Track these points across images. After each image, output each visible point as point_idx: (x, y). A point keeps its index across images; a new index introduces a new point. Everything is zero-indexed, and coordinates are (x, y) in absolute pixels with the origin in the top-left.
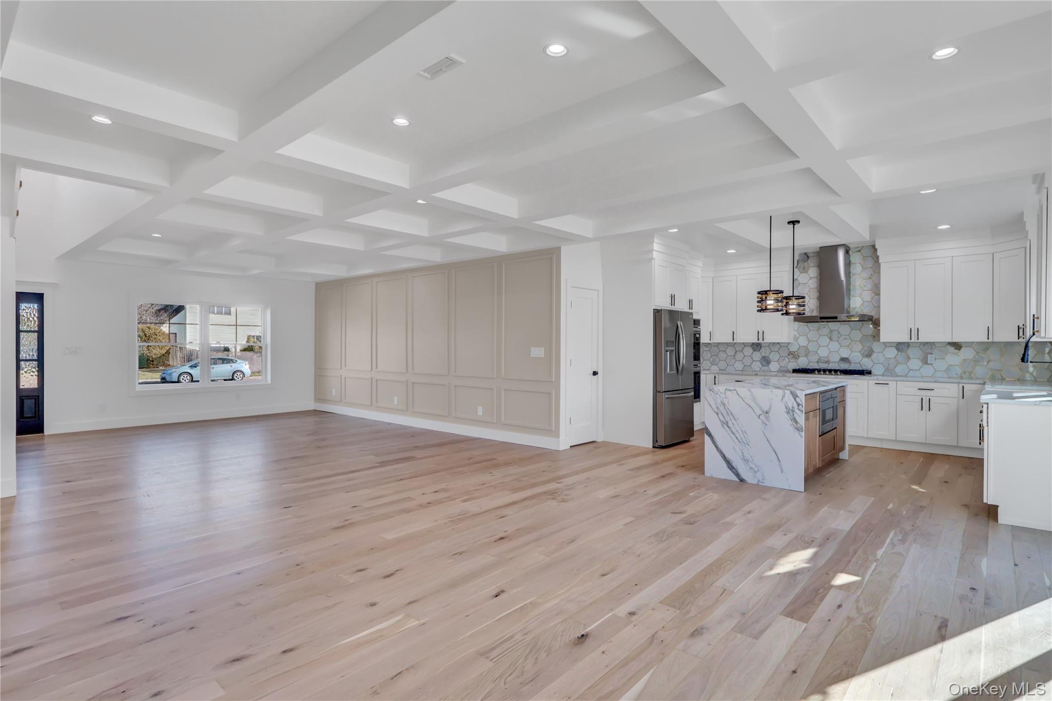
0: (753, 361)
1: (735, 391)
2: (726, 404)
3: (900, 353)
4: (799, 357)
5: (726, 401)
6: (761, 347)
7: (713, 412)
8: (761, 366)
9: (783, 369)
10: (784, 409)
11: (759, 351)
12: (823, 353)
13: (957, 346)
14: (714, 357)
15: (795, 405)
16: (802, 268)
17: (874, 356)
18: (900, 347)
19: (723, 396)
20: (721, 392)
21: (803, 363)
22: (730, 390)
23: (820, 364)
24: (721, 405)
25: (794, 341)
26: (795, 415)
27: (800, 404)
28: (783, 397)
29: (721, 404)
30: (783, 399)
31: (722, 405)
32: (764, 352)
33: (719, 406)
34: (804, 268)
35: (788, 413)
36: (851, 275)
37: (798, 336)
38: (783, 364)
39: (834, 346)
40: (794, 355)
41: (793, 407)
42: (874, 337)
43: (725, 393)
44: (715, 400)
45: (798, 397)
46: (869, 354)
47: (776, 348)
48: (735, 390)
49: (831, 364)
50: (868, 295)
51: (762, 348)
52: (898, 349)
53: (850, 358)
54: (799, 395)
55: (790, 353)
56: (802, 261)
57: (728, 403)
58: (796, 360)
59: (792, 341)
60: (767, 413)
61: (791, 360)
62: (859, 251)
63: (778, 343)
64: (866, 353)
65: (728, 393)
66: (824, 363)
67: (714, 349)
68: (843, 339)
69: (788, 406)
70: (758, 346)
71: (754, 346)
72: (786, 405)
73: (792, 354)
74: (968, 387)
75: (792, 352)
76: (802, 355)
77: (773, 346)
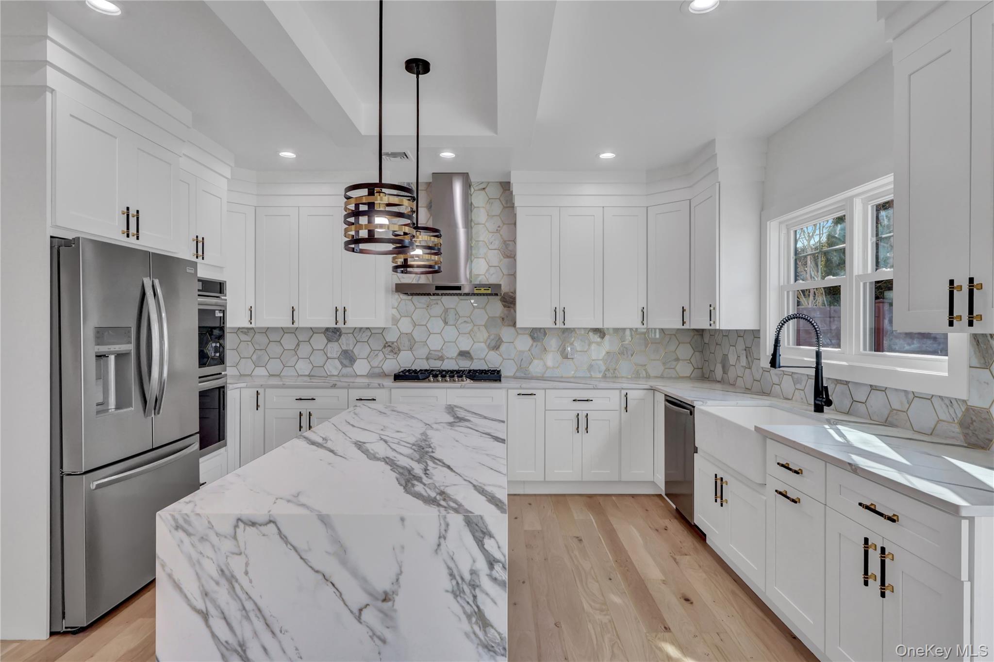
0: (328, 358)
1: (272, 525)
2: (239, 574)
3: (535, 344)
4: (399, 350)
5: (237, 566)
6: (340, 335)
7: (188, 610)
8: (340, 367)
9: (377, 370)
10: (448, 584)
11: (337, 340)
12: (435, 343)
14: (259, 352)
15: (482, 565)
17: (503, 348)
18: (536, 335)
19: (228, 545)
20: (217, 534)
21: (406, 361)
22: (253, 524)
23: (431, 361)
24: (217, 583)
25: (392, 325)
26: (481, 597)
27: (498, 562)
28: (442, 537)
29: (215, 574)
30: (439, 545)
31: (223, 582)
32: (346, 342)
33: (211, 586)
35: (457, 593)
36: (473, 224)
37: (399, 317)
38: (375, 363)
39: (450, 332)
40: (392, 348)
41: (473, 572)
42: (503, 319)
43: (235, 537)
44: (195, 564)
45: (491, 536)
46: (496, 347)
47: (365, 336)
48: (270, 521)
49: (446, 361)
50: (495, 257)
51: (342, 337)
52: (533, 338)
53: (471, 352)
54: (492, 528)
55: (387, 345)
57: (246, 573)
58: (396, 356)
59: (389, 325)
60: (384, 600)
61: (388, 357)
62: (484, 189)
63: (367, 328)
64: (493, 343)
65: (247, 534)
66: (435, 360)
67: (261, 339)
68: (462, 323)
69: (459, 571)
70: (335, 333)
71: (330, 333)
72: (452, 565)
73: (389, 346)
74: (632, 395)
75: (390, 344)
76: (404, 349)
77: (361, 334)
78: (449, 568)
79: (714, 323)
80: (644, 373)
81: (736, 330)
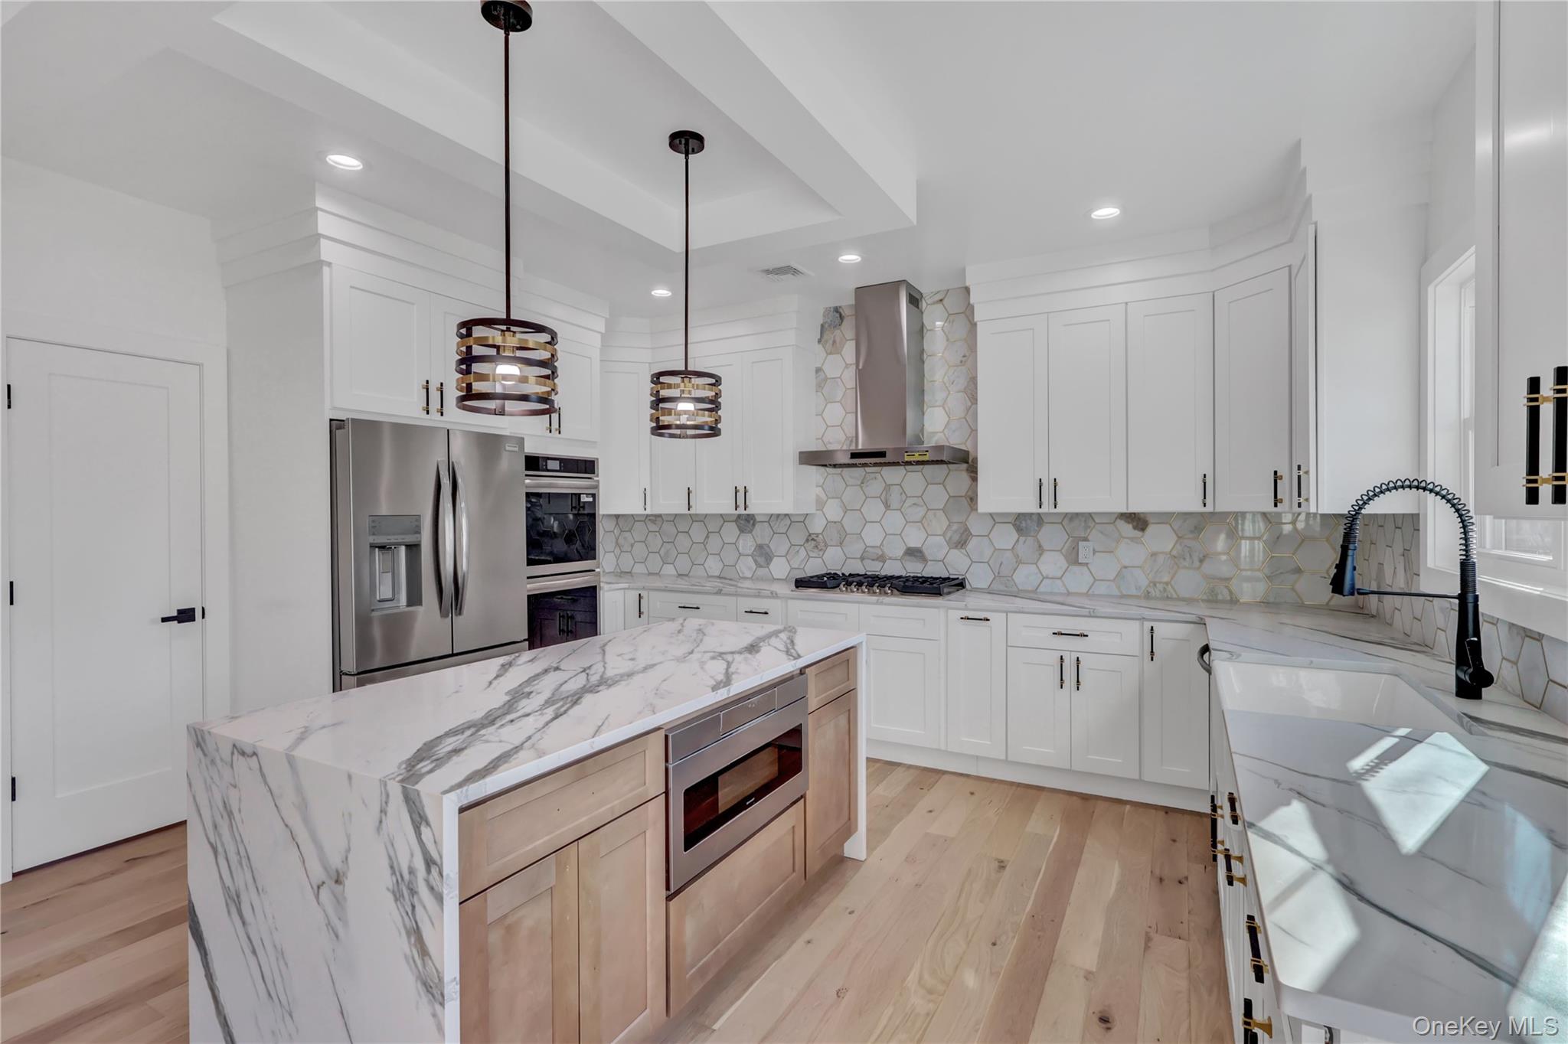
0: (740, 554)
1: (255, 758)
2: (235, 810)
3: (1022, 539)
4: (826, 546)
5: (234, 800)
6: (754, 525)
8: (754, 567)
9: (796, 573)
10: (388, 880)
11: (751, 532)
12: (873, 536)
13: (1138, 521)
14: (668, 546)
15: (421, 863)
16: (831, 342)
17: (972, 544)
18: (1024, 524)
19: (228, 774)
20: (221, 759)
21: (833, 561)
22: (243, 753)
23: (867, 562)
24: (223, 816)
25: (817, 510)
26: (419, 909)
27: (435, 863)
28: (383, 810)
29: (222, 806)
30: (381, 822)
31: (226, 816)
32: (761, 533)
34: (834, 342)
35: (398, 897)
36: (925, 356)
37: (825, 498)
38: (796, 563)
39: (894, 520)
40: (817, 543)
41: (411, 870)
42: (967, 500)
43: (232, 766)
44: (210, 789)
45: (428, 824)
46: (961, 543)
47: (783, 526)
48: (254, 753)
49: (887, 563)
50: (957, 402)
51: (757, 526)
52: (1018, 530)
53: (924, 549)
55: (811, 538)
56: (829, 326)
57: (240, 811)
58: (821, 553)
59: (812, 510)
60: (337, 882)
61: (811, 554)
62: (941, 300)
63: (786, 515)
64: (956, 538)
65: (240, 762)
66: (873, 560)
67: (668, 528)
68: (910, 506)
69: (399, 864)
70: (749, 522)
71: (742, 522)
72: (392, 854)
73: (813, 539)
74: (1162, 630)
75: (813, 536)
76: (832, 543)
77: (779, 521)
78: (390, 858)
79: (1307, 500)
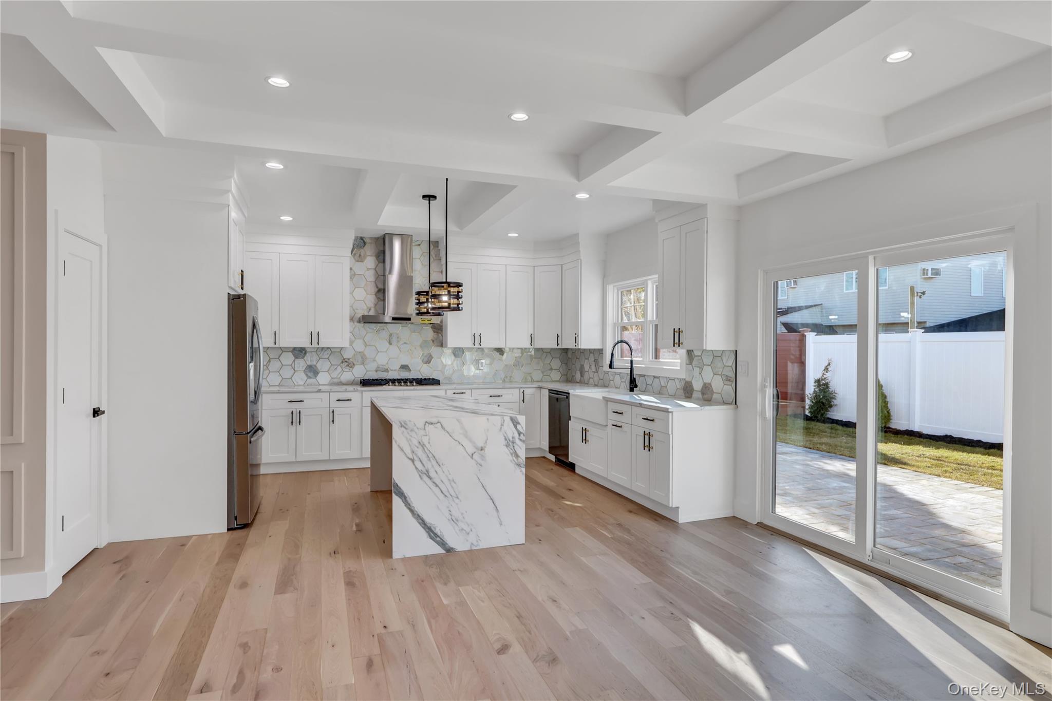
0: (295, 371)
1: (439, 424)
2: (426, 443)
3: (456, 359)
4: (355, 365)
5: (425, 440)
6: (305, 353)
7: (406, 458)
8: (306, 378)
9: (336, 381)
10: (504, 443)
11: (303, 357)
12: (382, 360)
13: (500, 351)
15: (516, 435)
16: (358, 255)
17: (433, 362)
18: (458, 353)
19: (422, 432)
20: (418, 428)
21: (360, 372)
22: (432, 424)
23: (378, 372)
24: (418, 447)
25: (349, 345)
26: (516, 446)
27: (521, 433)
28: (502, 425)
29: (417, 444)
30: (501, 428)
31: (420, 447)
32: (310, 359)
33: (415, 449)
34: (360, 255)
35: (508, 445)
37: (353, 339)
38: (335, 375)
39: (394, 350)
40: (348, 363)
41: (513, 438)
42: (433, 341)
43: (425, 429)
44: (409, 440)
45: (519, 424)
46: (428, 360)
47: (326, 354)
48: (438, 422)
49: (390, 372)
51: (307, 354)
52: (455, 355)
53: (410, 365)
54: (520, 421)
55: (344, 361)
56: (357, 246)
57: (429, 443)
58: (351, 369)
59: (346, 345)
60: (481, 450)
61: (345, 370)
62: (419, 245)
63: (328, 348)
64: (426, 359)
65: (429, 428)
66: (383, 371)
68: (402, 344)
69: (508, 437)
70: (302, 352)
71: (296, 352)
72: (506, 435)
73: (346, 362)
74: (527, 391)
75: (346, 360)
76: (358, 363)
77: (322, 353)
78: (505, 437)
79: (578, 344)
80: (530, 378)
81: (589, 349)
